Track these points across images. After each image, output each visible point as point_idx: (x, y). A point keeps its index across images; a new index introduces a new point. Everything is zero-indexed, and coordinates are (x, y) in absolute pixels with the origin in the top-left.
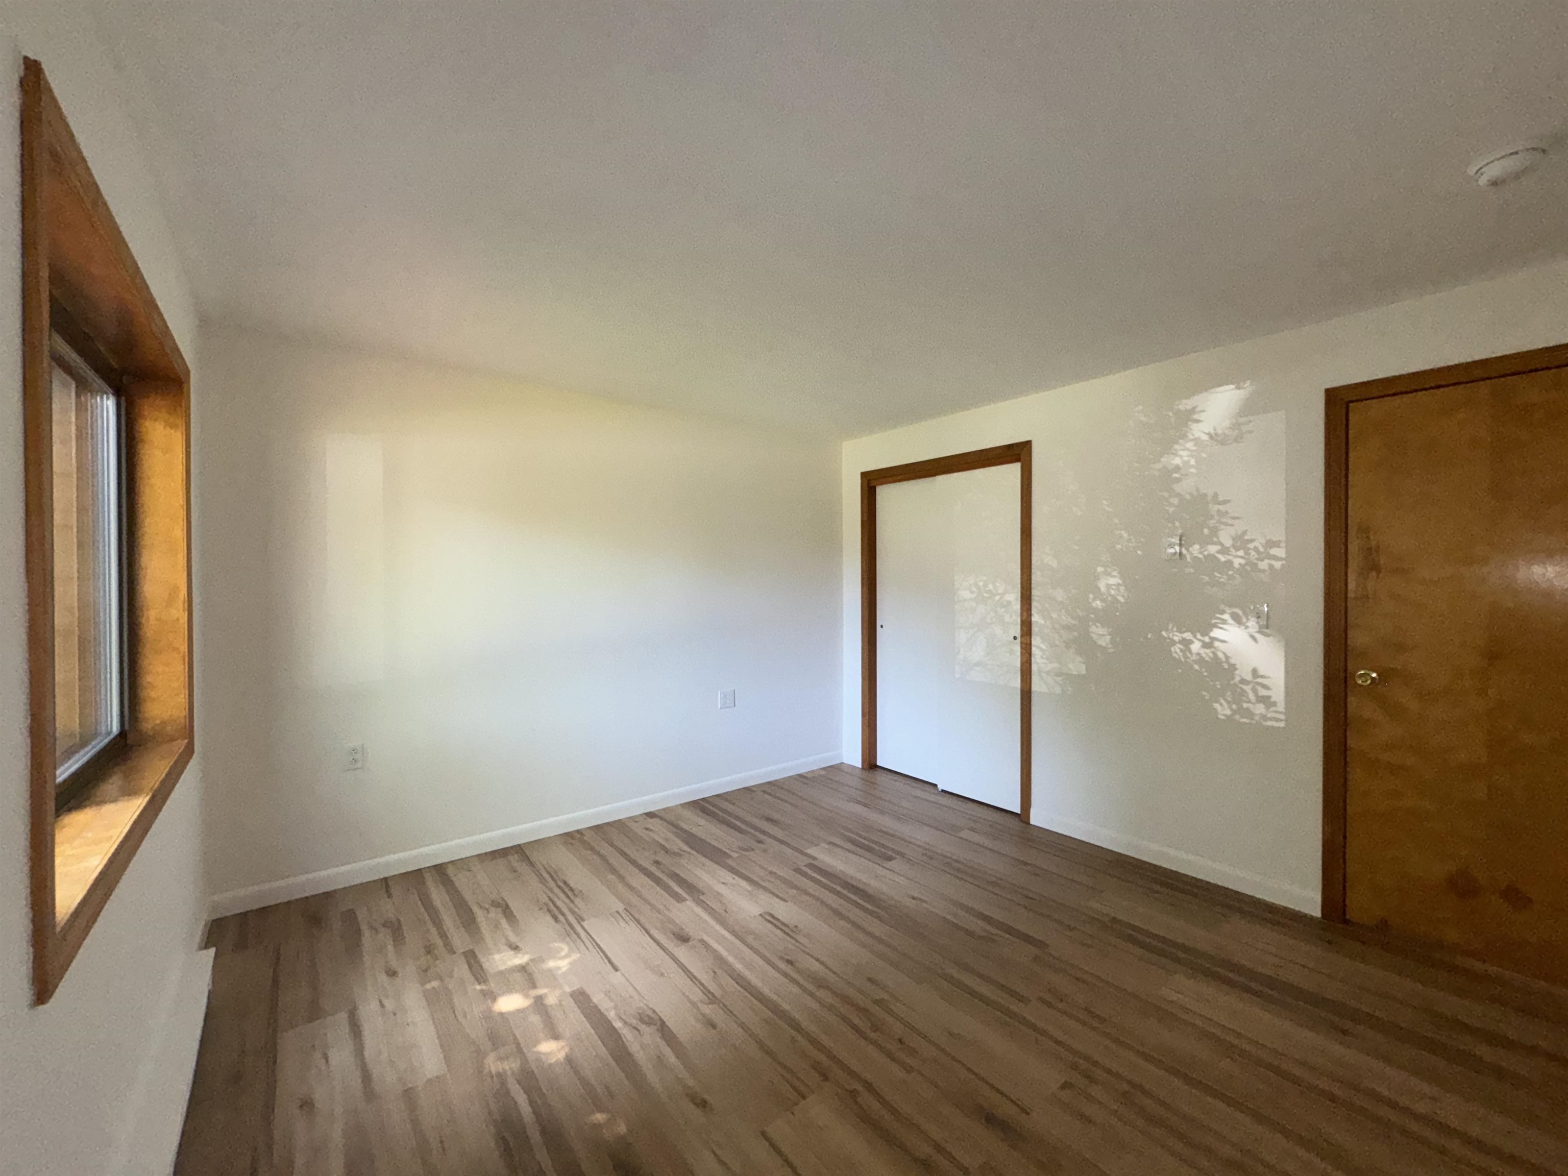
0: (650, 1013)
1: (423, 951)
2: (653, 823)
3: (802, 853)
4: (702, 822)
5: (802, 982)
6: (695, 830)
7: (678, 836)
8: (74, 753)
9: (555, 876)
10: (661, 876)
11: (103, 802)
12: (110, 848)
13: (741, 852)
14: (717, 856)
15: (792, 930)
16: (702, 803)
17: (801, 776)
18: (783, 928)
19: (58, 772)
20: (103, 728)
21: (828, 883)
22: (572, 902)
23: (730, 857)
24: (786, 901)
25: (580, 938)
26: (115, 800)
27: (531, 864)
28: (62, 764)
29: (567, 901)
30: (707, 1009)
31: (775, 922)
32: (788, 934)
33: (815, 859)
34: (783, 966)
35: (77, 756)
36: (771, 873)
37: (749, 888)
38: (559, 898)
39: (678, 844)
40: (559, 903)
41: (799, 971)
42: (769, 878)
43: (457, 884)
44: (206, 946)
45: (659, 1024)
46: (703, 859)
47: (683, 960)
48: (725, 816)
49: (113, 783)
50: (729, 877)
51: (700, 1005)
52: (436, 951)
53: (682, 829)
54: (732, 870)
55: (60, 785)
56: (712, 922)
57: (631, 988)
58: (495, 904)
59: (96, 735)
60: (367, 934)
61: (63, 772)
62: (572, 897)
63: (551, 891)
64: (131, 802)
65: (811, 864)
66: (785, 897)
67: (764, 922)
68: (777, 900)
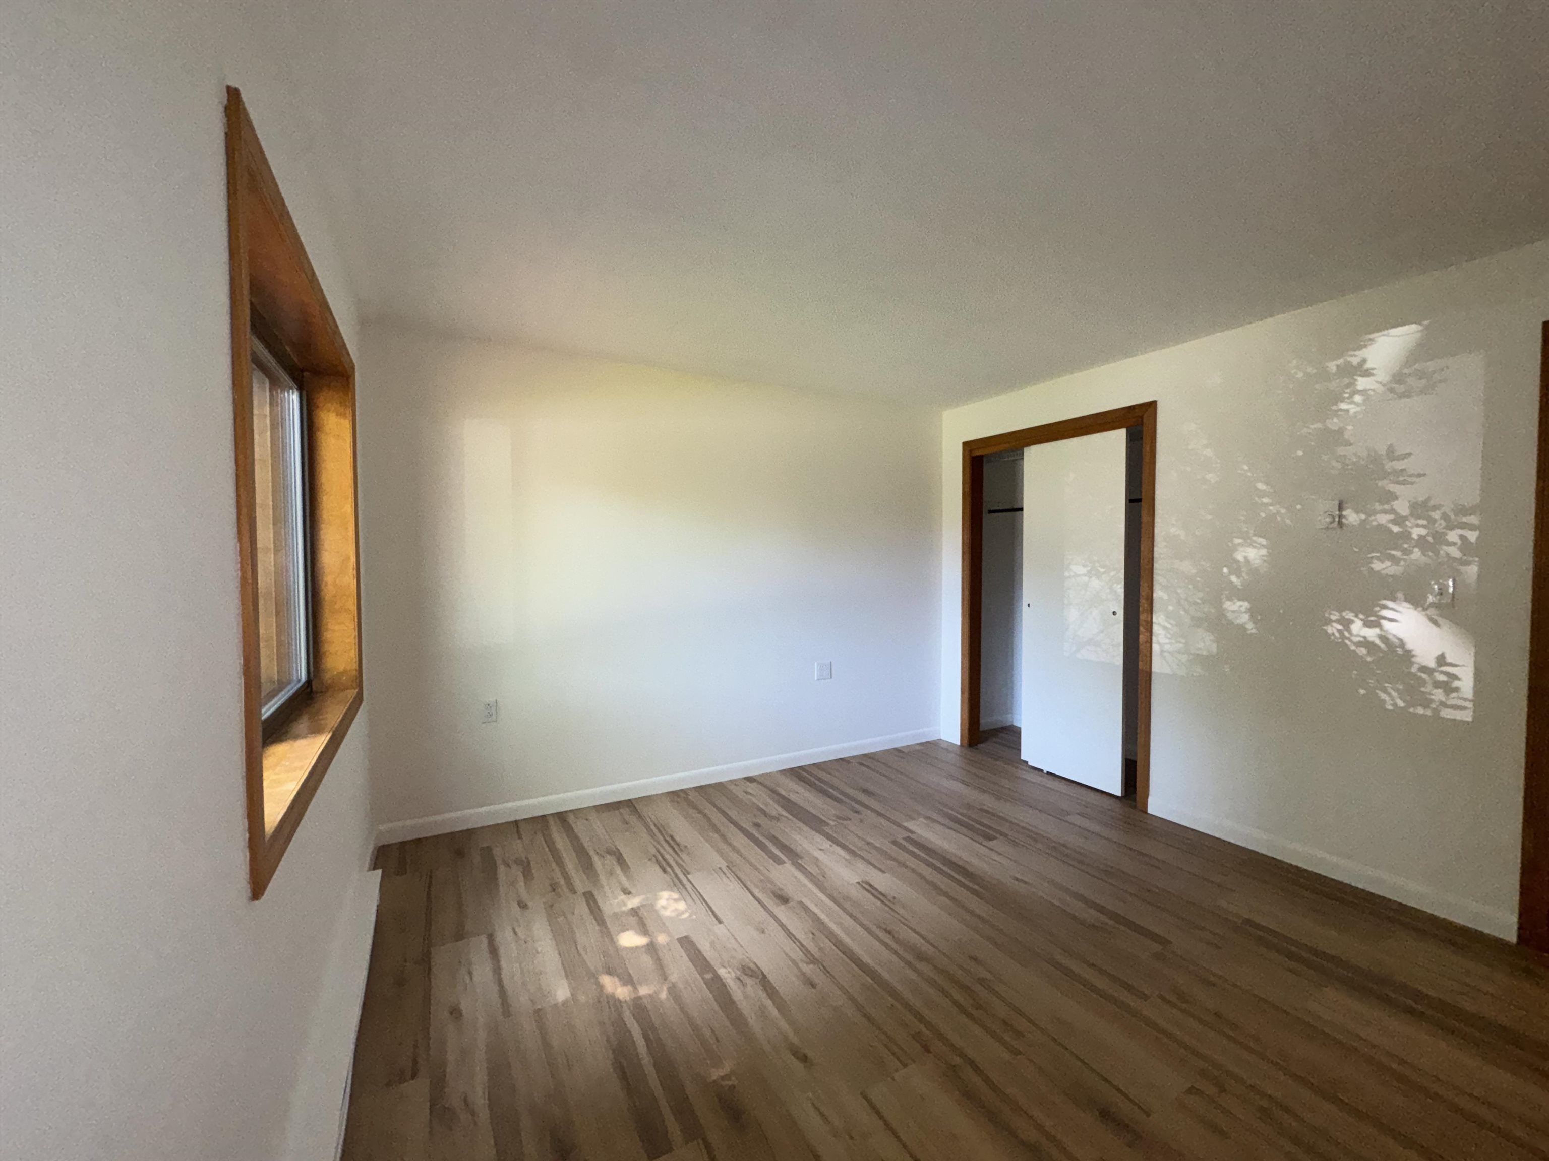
0: (752, 966)
1: (549, 889)
2: (752, 787)
3: (899, 826)
4: (800, 789)
5: (901, 952)
6: (793, 797)
7: (778, 802)
8: (273, 697)
9: (662, 829)
10: (761, 838)
11: (296, 737)
12: (303, 775)
13: (839, 821)
14: (815, 823)
15: (890, 901)
16: (800, 771)
17: (897, 750)
18: (881, 897)
19: (263, 711)
20: (295, 678)
21: (927, 857)
22: (678, 855)
23: (828, 825)
24: (883, 872)
25: (686, 889)
26: (305, 737)
27: (640, 817)
28: (266, 704)
29: (673, 854)
30: (808, 969)
31: (873, 892)
32: (886, 905)
33: (912, 832)
34: (882, 935)
35: (276, 699)
36: (868, 843)
37: (847, 857)
38: (664, 849)
39: (775, 809)
40: (667, 856)
41: (897, 941)
42: (867, 847)
43: (576, 831)
44: (375, 868)
45: (761, 977)
46: (801, 825)
47: (784, 920)
48: (822, 785)
49: (303, 724)
50: (826, 844)
51: (800, 965)
52: (559, 890)
53: (779, 794)
54: (829, 837)
55: (266, 720)
56: (810, 885)
57: (733, 941)
58: (609, 852)
59: (289, 682)
60: (502, 869)
61: (267, 711)
62: (678, 851)
63: (659, 843)
64: (316, 739)
65: (908, 837)
66: (883, 868)
67: (861, 889)
68: (876, 871)
